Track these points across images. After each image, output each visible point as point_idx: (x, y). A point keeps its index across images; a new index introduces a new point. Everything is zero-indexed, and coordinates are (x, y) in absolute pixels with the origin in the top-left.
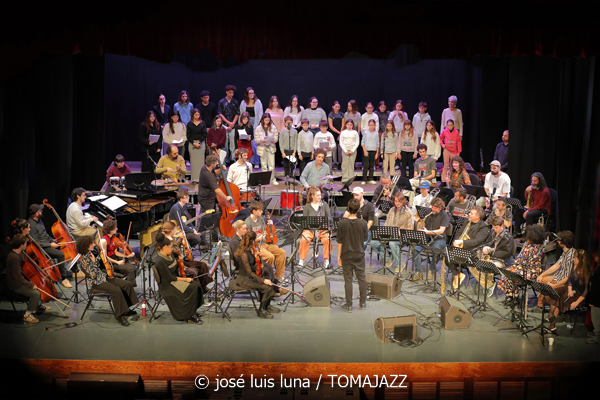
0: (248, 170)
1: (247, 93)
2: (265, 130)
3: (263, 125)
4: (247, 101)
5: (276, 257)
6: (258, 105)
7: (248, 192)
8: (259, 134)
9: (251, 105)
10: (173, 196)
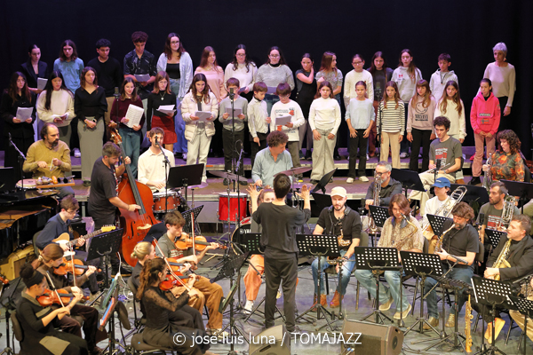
0: (166, 162)
1: (169, 42)
2: (198, 100)
3: (195, 92)
4: (169, 55)
5: (207, 297)
6: (185, 60)
7: (167, 197)
8: (188, 106)
9: (174, 61)
10: (50, 204)
